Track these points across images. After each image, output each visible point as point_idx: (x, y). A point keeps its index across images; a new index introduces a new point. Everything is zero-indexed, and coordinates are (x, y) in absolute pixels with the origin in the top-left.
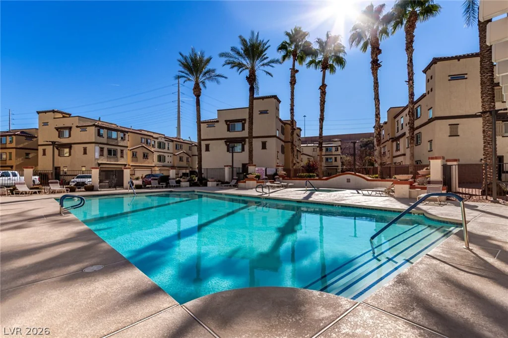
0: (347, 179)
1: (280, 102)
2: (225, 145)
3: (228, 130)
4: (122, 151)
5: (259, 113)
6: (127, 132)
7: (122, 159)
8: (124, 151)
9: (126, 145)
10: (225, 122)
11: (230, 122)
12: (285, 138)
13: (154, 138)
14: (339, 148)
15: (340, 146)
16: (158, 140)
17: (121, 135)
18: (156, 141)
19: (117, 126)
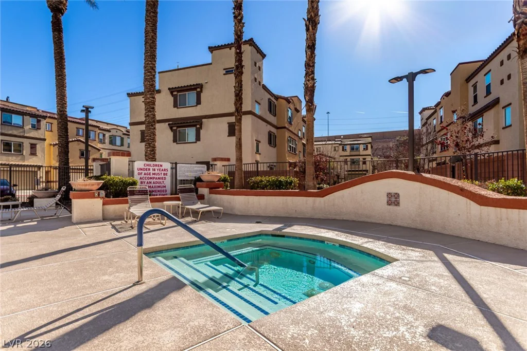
0: (389, 195)
1: (264, 56)
2: (169, 131)
3: (175, 106)
4: (33, 147)
5: (224, 72)
6: (45, 117)
7: (34, 158)
8: (38, 146)
9: (42, 137)
10: (168, 92)
11: (178, 91)
12: (278, 122)
13: (100, 129)
14: (369, 146)
15: (370, 143)
16: (110, 134)
17: (34, 121)
18: (107, 135)
19: (38, 110)
